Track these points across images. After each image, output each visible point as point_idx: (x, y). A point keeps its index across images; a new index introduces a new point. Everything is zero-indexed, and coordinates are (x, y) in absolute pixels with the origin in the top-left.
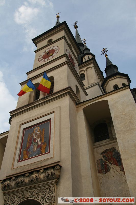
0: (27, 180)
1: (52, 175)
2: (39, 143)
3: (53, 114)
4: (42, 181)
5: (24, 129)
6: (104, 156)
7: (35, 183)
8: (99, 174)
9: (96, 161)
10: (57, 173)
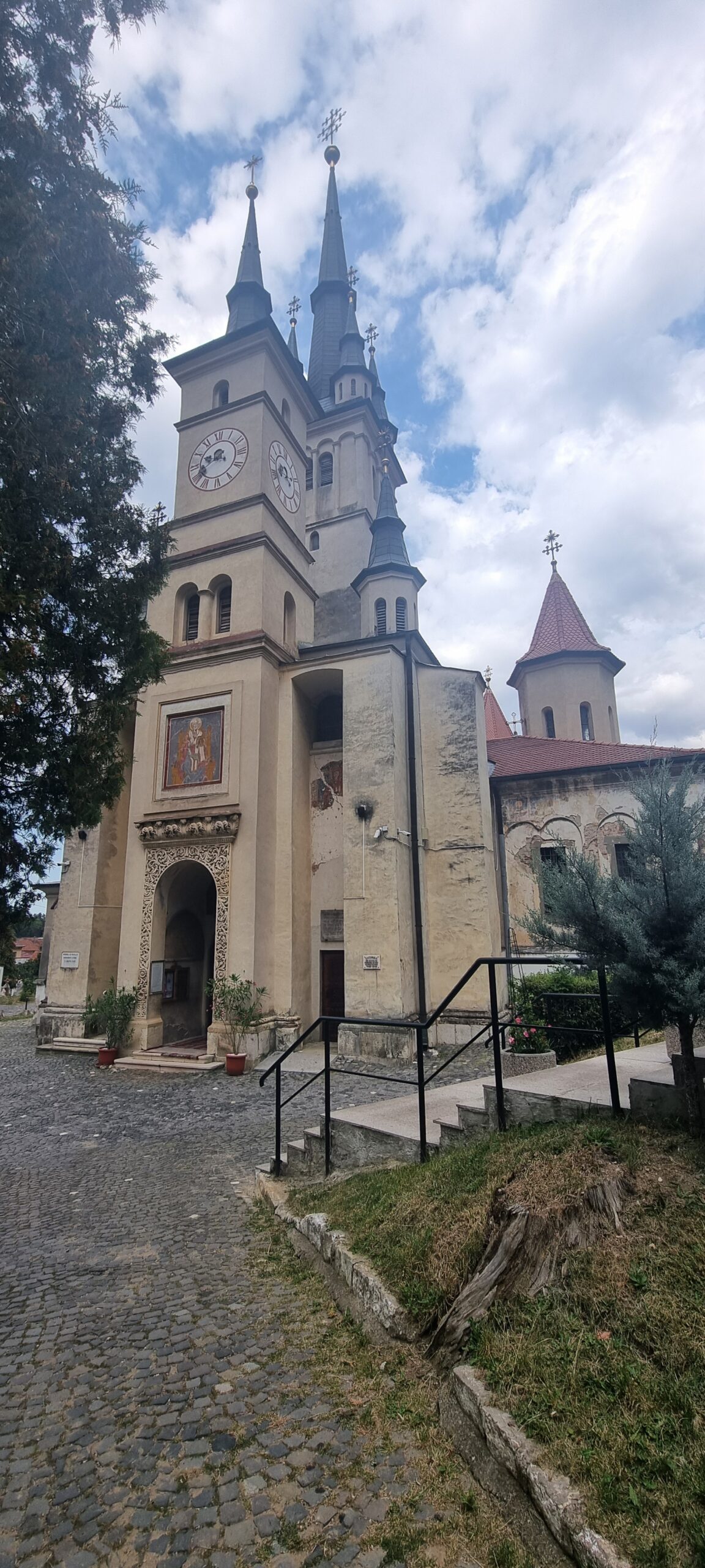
0: (183, 830)
1: (225, 829)
2: (203, 758)
3: (229, 696)
4: (210, 835)
5: (169, 717)
6: (326, 776)
7: (197, 836)
8: (313, 808)
9: (311, 782)
10: (233, 827)
